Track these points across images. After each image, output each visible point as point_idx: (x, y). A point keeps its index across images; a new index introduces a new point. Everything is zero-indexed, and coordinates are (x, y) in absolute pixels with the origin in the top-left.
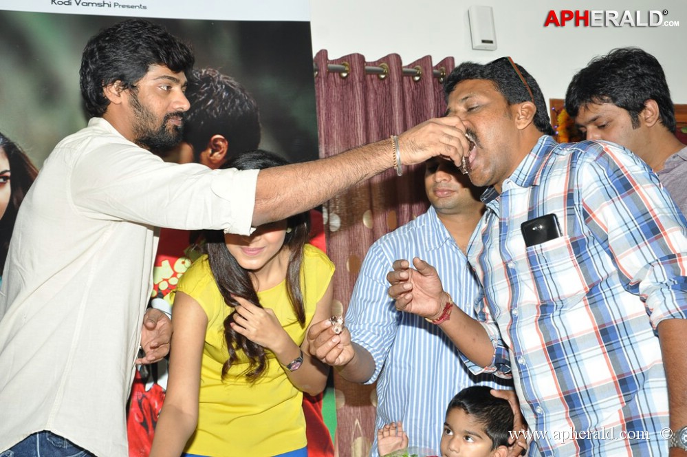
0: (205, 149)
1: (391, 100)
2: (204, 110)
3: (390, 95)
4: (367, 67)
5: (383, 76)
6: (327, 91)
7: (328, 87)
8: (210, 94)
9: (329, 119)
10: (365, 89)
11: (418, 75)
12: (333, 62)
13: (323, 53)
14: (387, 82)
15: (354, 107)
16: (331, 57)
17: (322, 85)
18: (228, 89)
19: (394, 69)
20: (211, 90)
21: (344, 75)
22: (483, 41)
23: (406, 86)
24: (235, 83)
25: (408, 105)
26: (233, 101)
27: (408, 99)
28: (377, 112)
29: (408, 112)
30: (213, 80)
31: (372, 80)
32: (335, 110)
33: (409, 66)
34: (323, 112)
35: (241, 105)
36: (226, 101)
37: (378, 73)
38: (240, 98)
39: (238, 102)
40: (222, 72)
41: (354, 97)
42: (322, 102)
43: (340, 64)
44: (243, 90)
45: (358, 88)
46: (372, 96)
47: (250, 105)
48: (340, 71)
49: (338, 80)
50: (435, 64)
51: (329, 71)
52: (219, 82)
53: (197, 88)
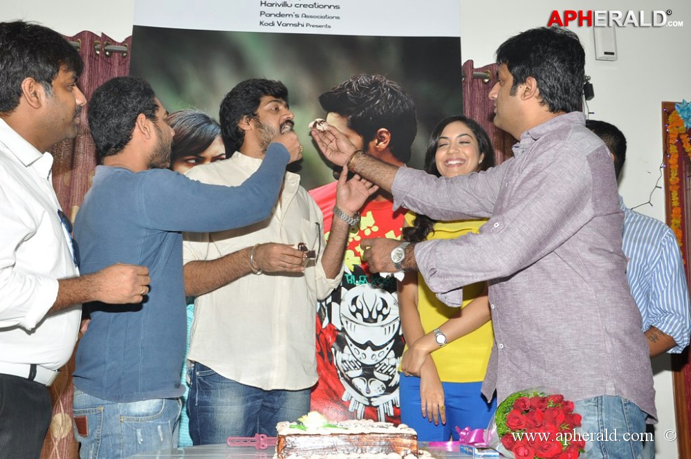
0: (372, 139)
2: (373, 108)
6: (472, 94)
7: (473, 91)
8: (378, 96)
12: (477, 70)
13: (470, 63)
16: (476, 66)
17: (468, 90)
18: (392, 92)
20: (379, 92)
21: (486, 81)
22: (606, 53)
24: (398, 87)
26: (396, 101)
30: (381, 84)
35: (402, 104)
36: (390, 101)
38: (401, 98)
39: (399, 102)
40: (387, 78)
42: (467, 102)
43: (483, 72)
44: (404, 93)
47: (409, 105)
48: (483, 78)
49: (481, 85)
51: (475, 77)
52: (385, 86)
53: (367, 91)
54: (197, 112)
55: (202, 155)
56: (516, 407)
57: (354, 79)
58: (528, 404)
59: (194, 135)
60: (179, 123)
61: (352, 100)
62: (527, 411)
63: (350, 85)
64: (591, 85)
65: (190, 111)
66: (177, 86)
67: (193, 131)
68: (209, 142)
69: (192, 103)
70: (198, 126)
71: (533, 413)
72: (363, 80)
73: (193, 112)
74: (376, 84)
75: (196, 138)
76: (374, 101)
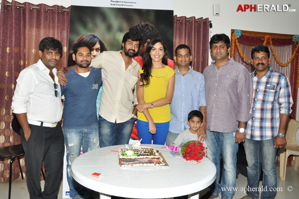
0: (145, 43)
1: (192, 28)
2: (146, 33)
3: (192, 27)
4: (187, 20)
5: (190, 22)
7: (176, 24)
9: (176, 32)
10: (186, 25)
11: (199, 22)
13: (176, 16)
14: (191, 24)
15: (182, 30)
16: (178, 17)
18: (152, 28)
19: (193, 21)
20: (148, 28)
21: (181, 21)
22: (216, 14)
23: (196, 24)
24: (154, 26)
26: (153, 31)
27: (196, 28)
28: (188, 31)
29: (196, 31)
30: (148, 25)
31: (187, 23)
32: (178, 30)
33: (197, 19)
35: (155, 32)
36: (151, 31)
37: (189, 21)
38: (155, 30)
39: (154, 31)
40: (151, 23)
41: (183, 27)
43: (180, 18)
44: (155, 28)
45: (184, 25)
46: (187, 27)
47: (157, 32)
48: (180, 20)
49: (179, 22)
50: (204, 19)
51: (177, 20)
52: (150, 26)
53: (144, 27)
54: (91, 34)
55: (93, 48)
57: (140, 23)
59: (90, 41)
60: (86, 38)
61: (139, 30)
63: (139, 25)
65: (89, 34)
66: (85, 25)
67: (90, 40)
68: (95, 44)
69: (90, 31)
70: (91, 38)
72: (143, 24)
73: (90, 34)
74: (147, 25)
75: (91, 42)
76: (146, 31)
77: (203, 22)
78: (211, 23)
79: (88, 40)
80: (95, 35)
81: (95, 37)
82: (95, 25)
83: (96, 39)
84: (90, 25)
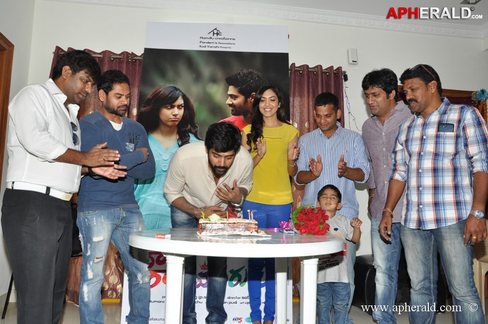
0: (249, 98)
1: (318, 82)
3: (317, 80)
4: (309, 70)
5: (315, 73)
6: (294, 78)
7: (295, 76)
8: (252, 78)
9: (294, 88)
10: (308, 77)
11: (328, 73)
12: (297, 67)
13: (293, 64)
14: (316, 75)
15: (304, 84)
16: (296, 66)
17: (293, 76)
18: (258, 76)
19: (319, 70)
21: (301, 72)
22: (353, 61)
23: (324, 77)
24: (261, 75)
25: (324, 84)
26: (260, 81)
27: (324, 81)
30: (253, 73)
31: (311, 74)
32: (297, 85)
33: (325, 70)
34: (292, 86)
35: (263, 82)
36: (257, 81)
37: (313, 72)
38: (262, 79)
39: (261, 81)
40: (256, 70)
41: (304, 80)
42: (292, 82)
43: (300, 68)
44: (263, 77)
45: (306, 77)
46: (311, 80)
48: (299, 71)
49: (299, 74)
50: (334, 69)
51: (296, 71)
52: (255, 74)
53: (247, 76)
54: (172, 85)
55: (173, 105)
56: (301, 212)
57: (241, 71)
58: (306, 211)
60: (163, 90)
61: (240, 80)
62: (306, 214)
63: (239, 74)
64: (347, 75)
65: (168, 85)
66: (163, 74)
67: (169, 94)
68: (177, 98)
69: (170, 81)
70: (172, 92)
71: (308, 215)
72: (245, 71)
73: (170, 85)
74: (251, 73)
75: (171, 97)
76: (250, 80)
77: (334, 73)
78: (346, 74)
79: (167, 94)
80: (177, 87)
81: (176, 89)
82: (177, 74)
83: (178, 92)
84: (170, 74)
